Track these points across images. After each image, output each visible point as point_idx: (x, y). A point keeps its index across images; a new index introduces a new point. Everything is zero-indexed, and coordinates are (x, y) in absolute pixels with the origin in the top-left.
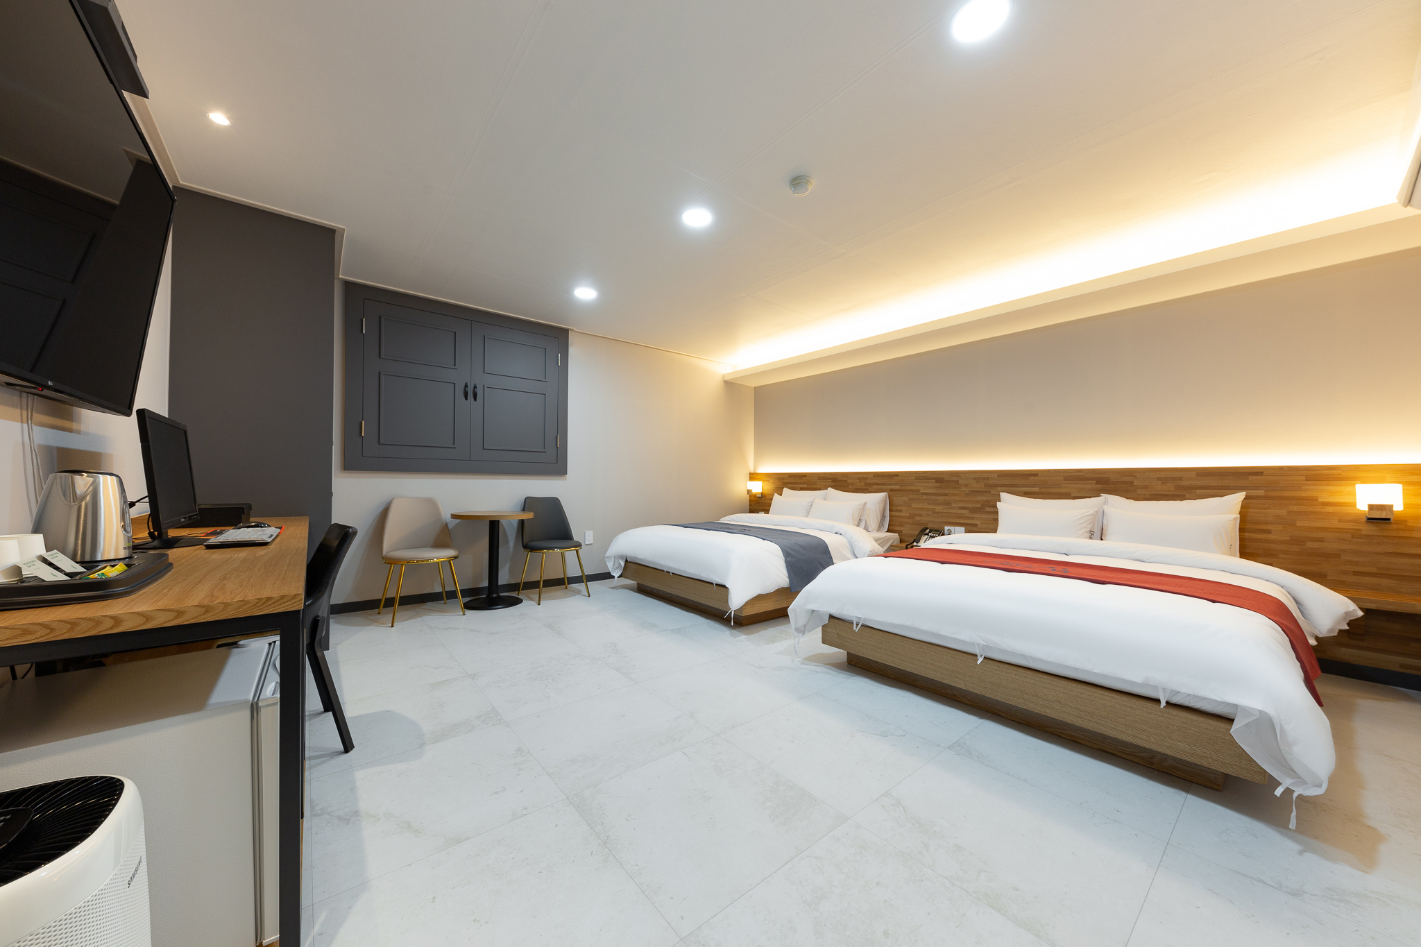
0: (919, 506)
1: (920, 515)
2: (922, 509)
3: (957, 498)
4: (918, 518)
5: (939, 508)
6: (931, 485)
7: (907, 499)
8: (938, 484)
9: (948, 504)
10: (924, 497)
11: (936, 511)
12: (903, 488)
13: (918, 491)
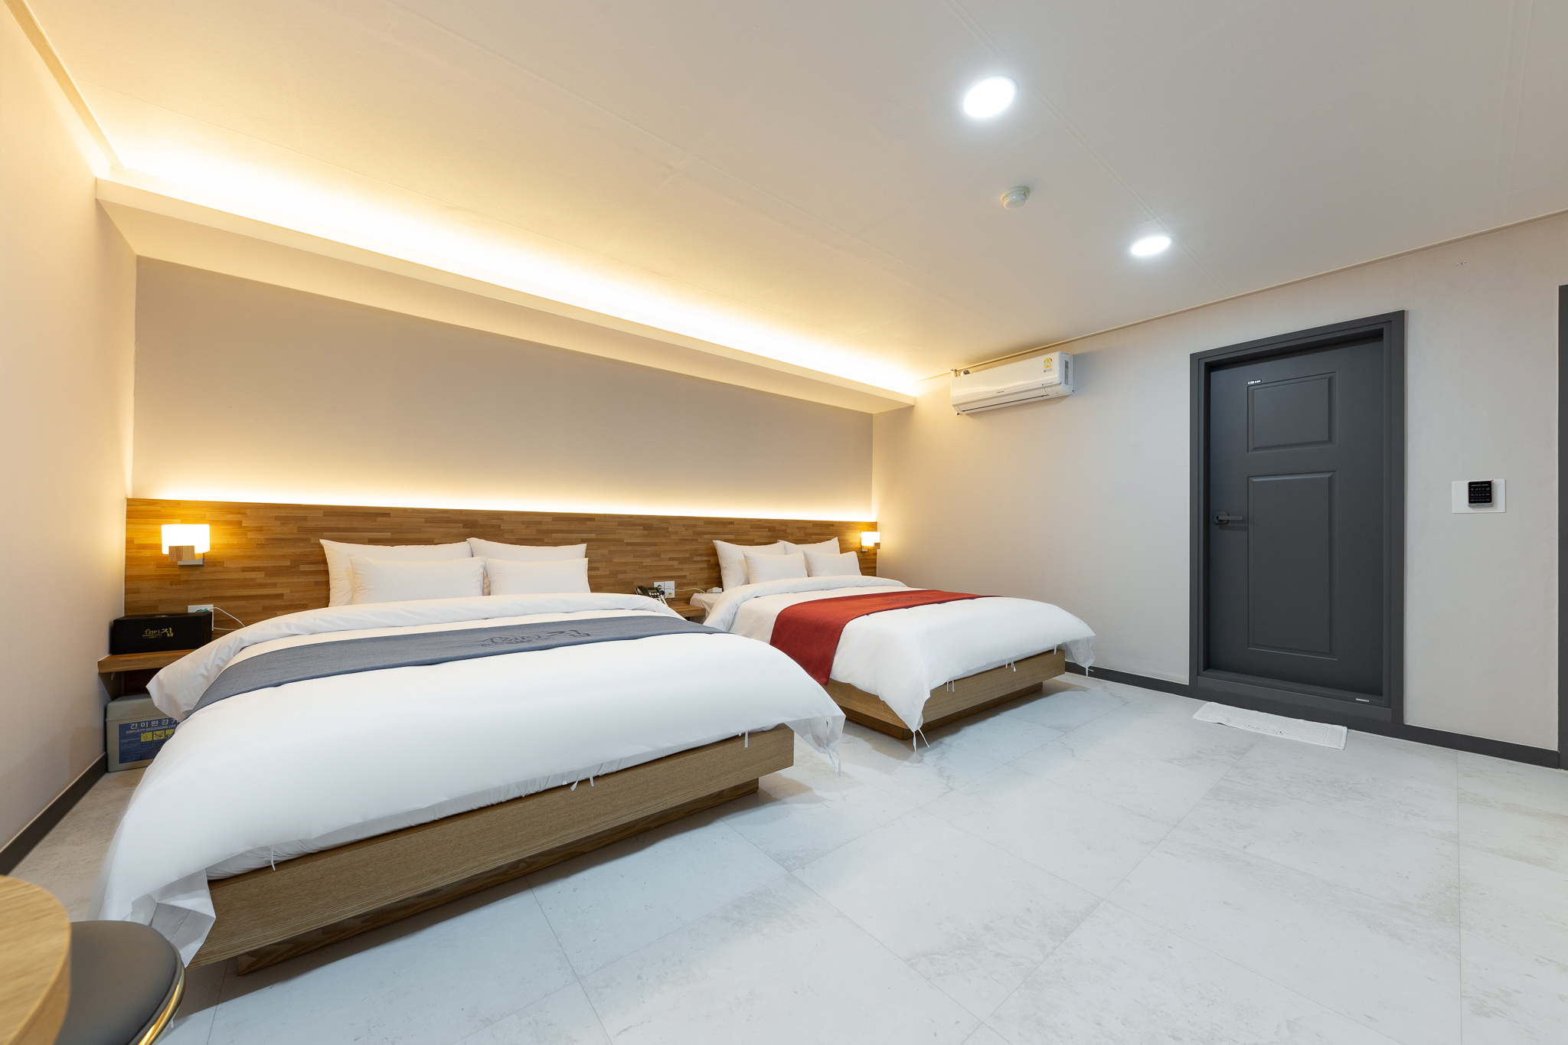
0: (623, 561)
1: (625, 572)
2: (626, 564)
3: (666, 548)
4: (620, 576)
5: (647, 561)
6: (638, 532)
7: (606, 552)
8: (646, 532)
9: (656, 555)
10: (629, 548)
11: (644, 564)
12: (600, 537)
13: (621, 540)
